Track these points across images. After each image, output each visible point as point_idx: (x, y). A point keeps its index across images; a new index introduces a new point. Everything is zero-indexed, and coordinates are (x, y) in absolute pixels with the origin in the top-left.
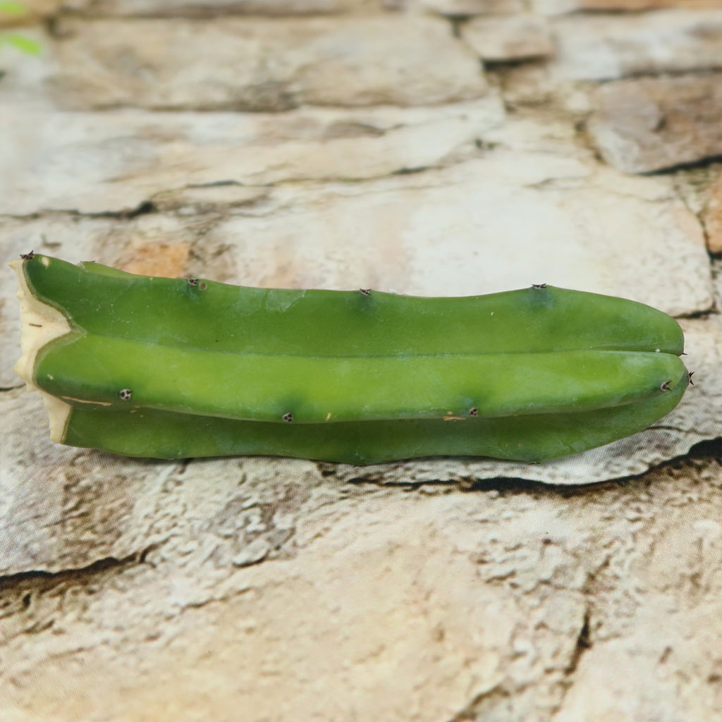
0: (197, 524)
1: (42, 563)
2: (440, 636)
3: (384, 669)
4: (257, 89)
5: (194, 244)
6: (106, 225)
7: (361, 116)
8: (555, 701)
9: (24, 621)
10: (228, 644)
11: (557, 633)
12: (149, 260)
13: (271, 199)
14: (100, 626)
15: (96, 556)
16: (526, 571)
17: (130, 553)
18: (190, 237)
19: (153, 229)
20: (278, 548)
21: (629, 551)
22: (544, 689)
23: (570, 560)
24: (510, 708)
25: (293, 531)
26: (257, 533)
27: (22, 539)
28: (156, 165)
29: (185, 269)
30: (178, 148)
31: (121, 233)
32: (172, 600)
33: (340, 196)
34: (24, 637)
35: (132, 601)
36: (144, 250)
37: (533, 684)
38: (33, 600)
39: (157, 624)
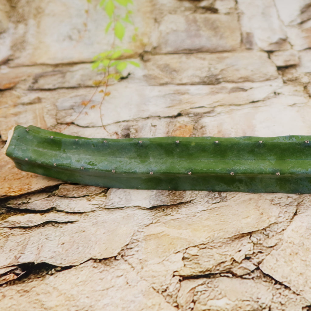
0: (203, 196)
1: (166, 203)
2: (262, 214)
3: (249, 220)
4: (208, 77)
5: (194, 125)
6: (168, 120)
7: (240, 85)
8: (288, 224)
9: (164, 213)
10: (212, 217)
11: (289, 213)
12: (182, 130)
13: (215, 111)
14: (182, 214)
15: (178, 202)
16: (283, 203)
17: (187, 201)
18: (193, 123)
19: (182, 121)
20: (223, 200)
21: (308, 199)
22: (286, 222)
23: (294, 200)
24: (278, 226)
25: (226, 197)
26: (217, 197)
27: (160, 199)
28: (180, 102)
29: (192, 132)
30: (186, 96)
31: (173, 122)
32: (198, 209)
33: (235, 110)
34: (164, 216)
35: (189, 210)
36: (180, 127)
37: (283, 222)
38: (165, 210)
39: (195, 214)
